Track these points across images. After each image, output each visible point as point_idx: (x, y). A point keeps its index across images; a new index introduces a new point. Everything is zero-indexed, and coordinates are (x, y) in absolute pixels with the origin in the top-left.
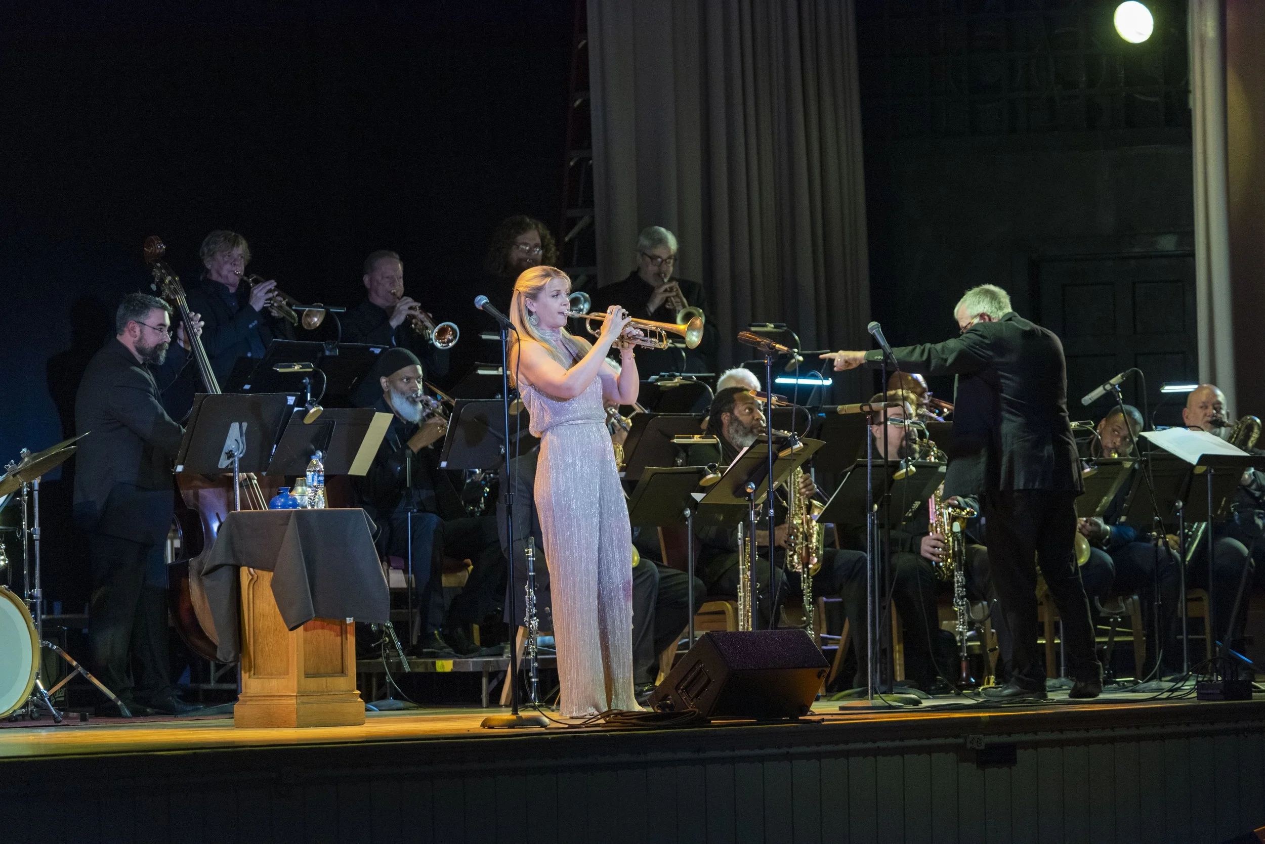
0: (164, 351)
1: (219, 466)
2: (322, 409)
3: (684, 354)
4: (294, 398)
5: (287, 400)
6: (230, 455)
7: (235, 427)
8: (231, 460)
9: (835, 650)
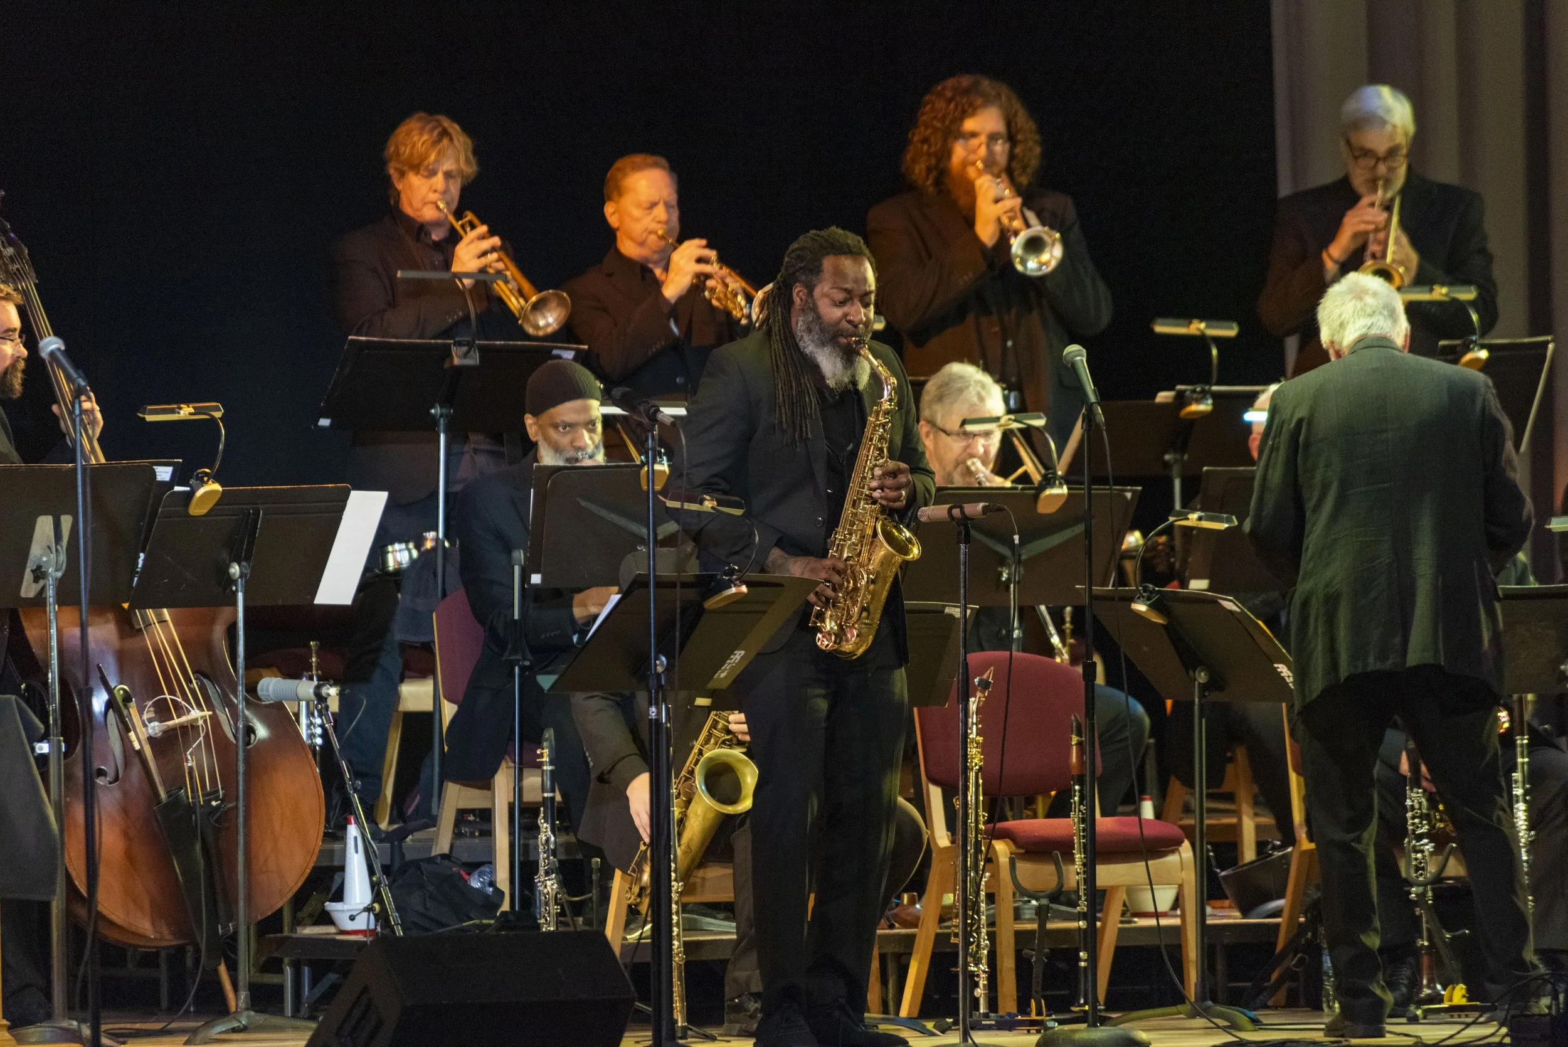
0: (19, 375)
1: (23, 594)
2: (220, 489)
3: (1215, 352)
4: (170, 469)
5: (154, 474)
6: (39, 574)
7: (44, 525)
8: (42, 583)
9: (1278, 925)
